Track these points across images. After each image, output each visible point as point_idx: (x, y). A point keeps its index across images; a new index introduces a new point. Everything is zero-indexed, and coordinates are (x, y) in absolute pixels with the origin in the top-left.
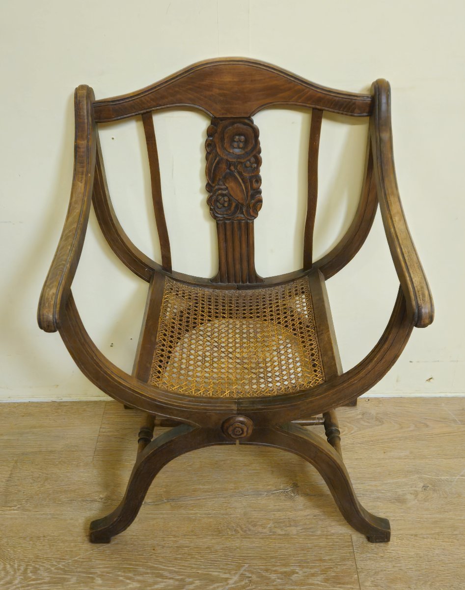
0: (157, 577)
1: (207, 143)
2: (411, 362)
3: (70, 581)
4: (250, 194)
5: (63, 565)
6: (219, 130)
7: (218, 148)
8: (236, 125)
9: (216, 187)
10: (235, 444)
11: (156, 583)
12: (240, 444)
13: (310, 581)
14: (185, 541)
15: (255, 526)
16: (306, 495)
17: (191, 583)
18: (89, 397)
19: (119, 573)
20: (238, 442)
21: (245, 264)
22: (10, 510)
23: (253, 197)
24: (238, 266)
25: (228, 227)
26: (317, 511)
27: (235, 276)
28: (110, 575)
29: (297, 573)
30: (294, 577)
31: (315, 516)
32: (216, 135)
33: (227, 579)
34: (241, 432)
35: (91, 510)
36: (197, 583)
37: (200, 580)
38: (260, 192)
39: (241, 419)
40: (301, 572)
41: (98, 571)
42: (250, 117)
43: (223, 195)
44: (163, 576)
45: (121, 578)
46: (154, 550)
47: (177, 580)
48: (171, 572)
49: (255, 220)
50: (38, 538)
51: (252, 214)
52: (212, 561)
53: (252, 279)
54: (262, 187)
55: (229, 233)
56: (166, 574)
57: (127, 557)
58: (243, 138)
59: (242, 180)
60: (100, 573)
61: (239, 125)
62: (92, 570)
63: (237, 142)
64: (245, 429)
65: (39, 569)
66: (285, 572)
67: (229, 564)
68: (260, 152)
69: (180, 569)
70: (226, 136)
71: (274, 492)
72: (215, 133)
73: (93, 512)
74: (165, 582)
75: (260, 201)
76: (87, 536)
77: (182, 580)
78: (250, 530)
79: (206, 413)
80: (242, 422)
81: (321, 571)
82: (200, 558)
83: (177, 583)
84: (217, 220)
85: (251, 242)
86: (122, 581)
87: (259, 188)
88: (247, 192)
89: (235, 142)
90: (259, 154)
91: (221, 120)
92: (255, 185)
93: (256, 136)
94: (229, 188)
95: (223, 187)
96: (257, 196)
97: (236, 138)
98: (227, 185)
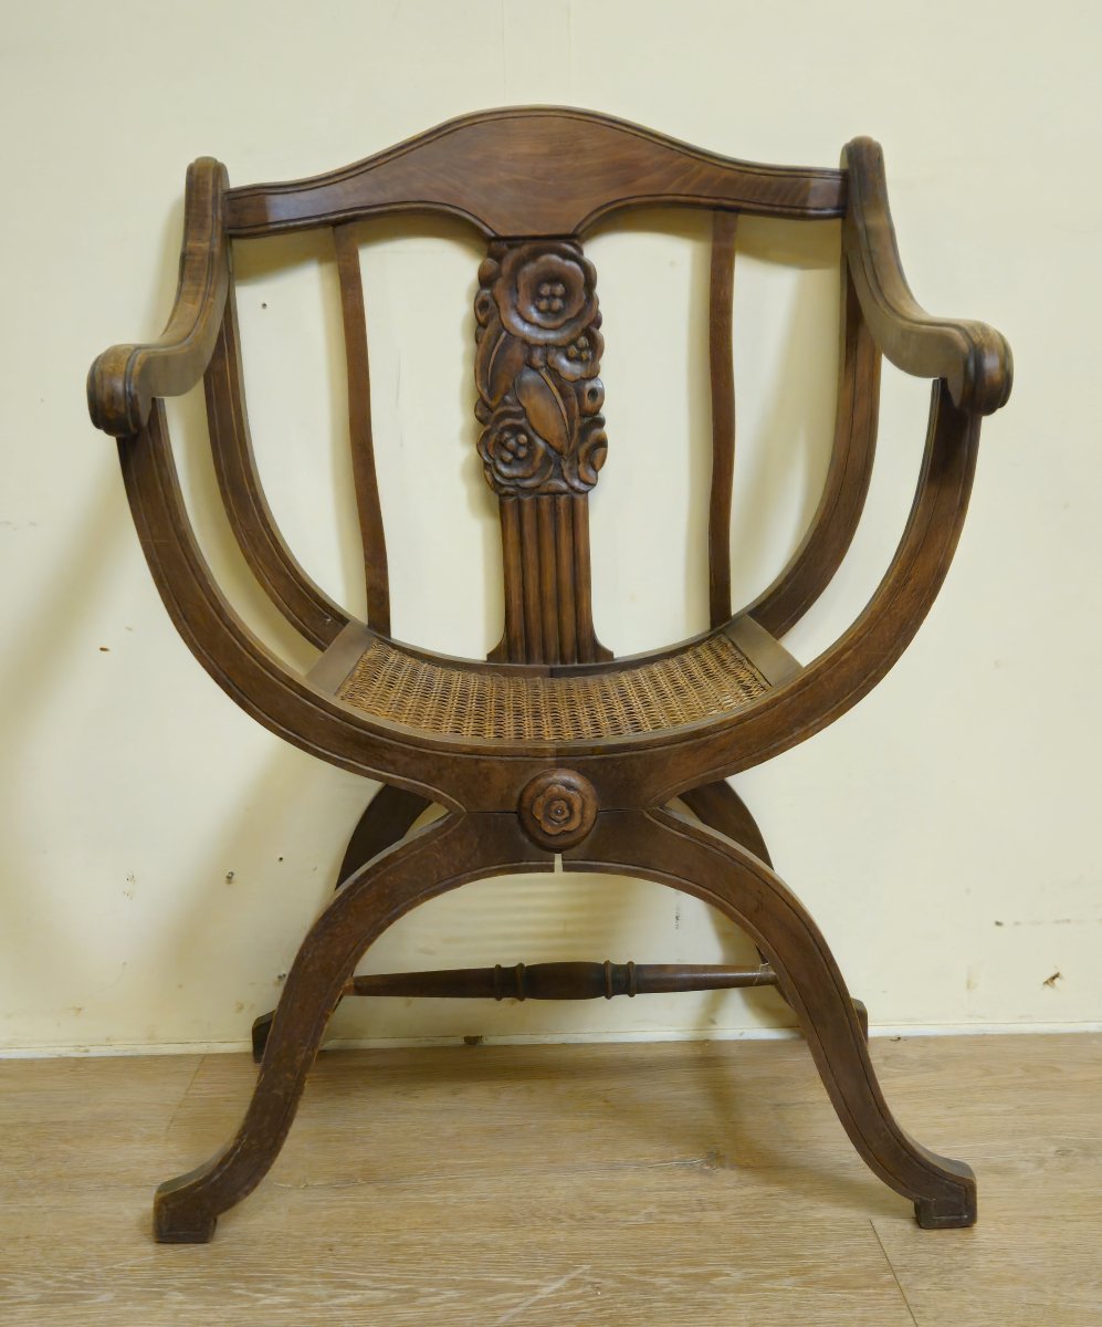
1: (479, 299)
2: (998, 924)
4: (577, 424)
6: (506, 268)
7: (504, 310)
8: (544, 258)
9: (500, 409)
10: (551, 869)
12: (567, 868)
13: (764, 1286)
20: (558, 860)
21: (568, 610)
23: (584, 432)
24: (551, 617)
25: (528, 510)
27: (544, 645)
29: (727, 1275)
30: (720, 1281)
32: (500, 282)
33: (532, 1287)
34: (567, 814)
37: (459, 1290)
38: (600, 423)
39: (567, 777)
40: (736, 1274)
42: (574, 236)
43: (516, 430)
49: (590, 493)
51: (585, 476)
53: (585, 655)
54: (606, 412)
55: (528, 528)
58: (559, 289)
59: (560, 390)
61: (555, 258)
63: (547, 297)
64: (577, 806)
66: (694, 1274)
68: (597, 322)
70: (522, 281)
72: (497, 278)
75: (602, 443)
79: (477, 761)
80: (569, 786)
81: (792, 1271)
84: (500, 495)
85: (582, 553)
87: (597, 412)
88: (571, 420)
89: (541, 297)
90: (598, 327)
91: (511, 247)
92: (588, 403)
93: (590, 283)
94: (530, 412)
95: (516, 409)
96: (596, 432)
97: (546, 290)
98: (524, 404)
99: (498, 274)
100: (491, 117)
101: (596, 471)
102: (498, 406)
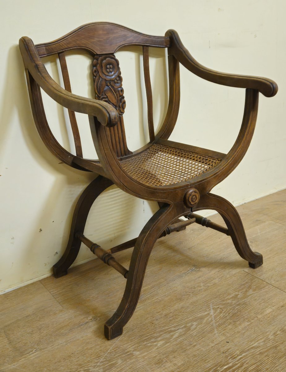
0: (169, 333)
1: (94, 70)
3: (117, 363)
4: (119, 99)
5: (103, 359)
6: (99, 62)
7: (100, 73)
8: (107, 59)
9: (102, 97)
11: (172, 336)
13: (248, 294)
14: (166, 311)
15: (195, 288)
16: (205, 267)
17: (192, 325)
18: (25, 283)
19: (145, 343)
21: (122, 144)
22: (30, 355)
23: (121, 100)
24: (118, 146)
26: (217, 270)
27: (117, 153)
28: (141, 347)
29: (238, 294)
30: (239, 296)
31: (219, 272)
32: (98, 65)
33: (208, 314)
34: (196, 199)
35: (90, 327)
36: (195, 323)
37: (195, 322)
38: (123, 97)
40: (240, 293)
41: (131, 349)
42: (113, 53)
44: (172, 331)
45: (149, 345)
46: (153, 323)
47: (182, 328)
48: (175, 327)
49: (123, 115)
50: (70, 356)
51: (122, 111)
52: (191, 311)
53: (126, 153)
56: (173, 329)
57: (141, 335)
58: (111, 66)
59: (114, 91)
60: (133, 349)
61: (109, 59)
62: (126, 351)
63: (109, 68)
65: (89, 369)
66: (233, 297)
67: (202, 308)
69: (178, 323)
70: (103, 65)
71: (188, 272)
72: (97, 64)
73: (93, 327)
74: (177, 332)
75: (124, 102)
76: (103, 339)
77: (185, 327)
78: (194, 291)
80: (195, 192)
81: (248, 288)
82: (183, 314)
83: (184, 329)
86: (151, 346)
87: (123, 95)
88: (118, 98)
89: (107, 68)
90: (120, 75)
91: (100, 57)
92: (121, 93)
93: (118, 64)
94: (109, 97)
95: (105, 96)
96: (123, 100)
97: (108, 66)
98: (107, 95)
99: (97, 63)
100: (92, 25)
101: (124, 109)
102: (101, 96)
